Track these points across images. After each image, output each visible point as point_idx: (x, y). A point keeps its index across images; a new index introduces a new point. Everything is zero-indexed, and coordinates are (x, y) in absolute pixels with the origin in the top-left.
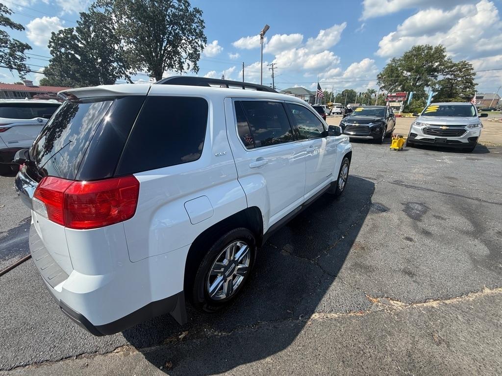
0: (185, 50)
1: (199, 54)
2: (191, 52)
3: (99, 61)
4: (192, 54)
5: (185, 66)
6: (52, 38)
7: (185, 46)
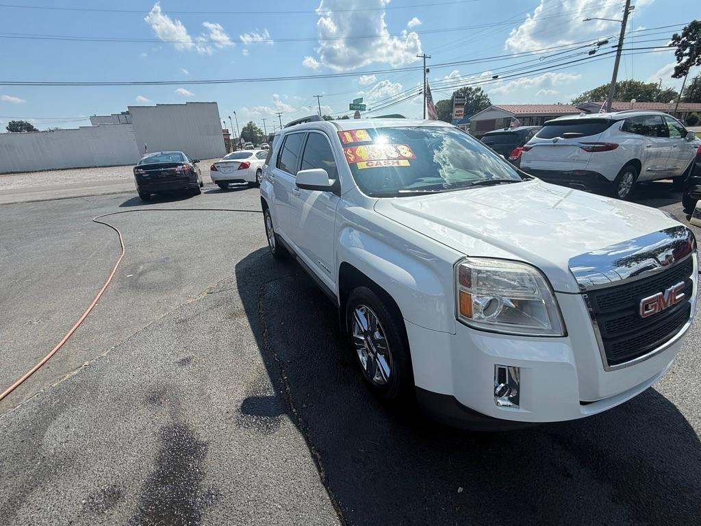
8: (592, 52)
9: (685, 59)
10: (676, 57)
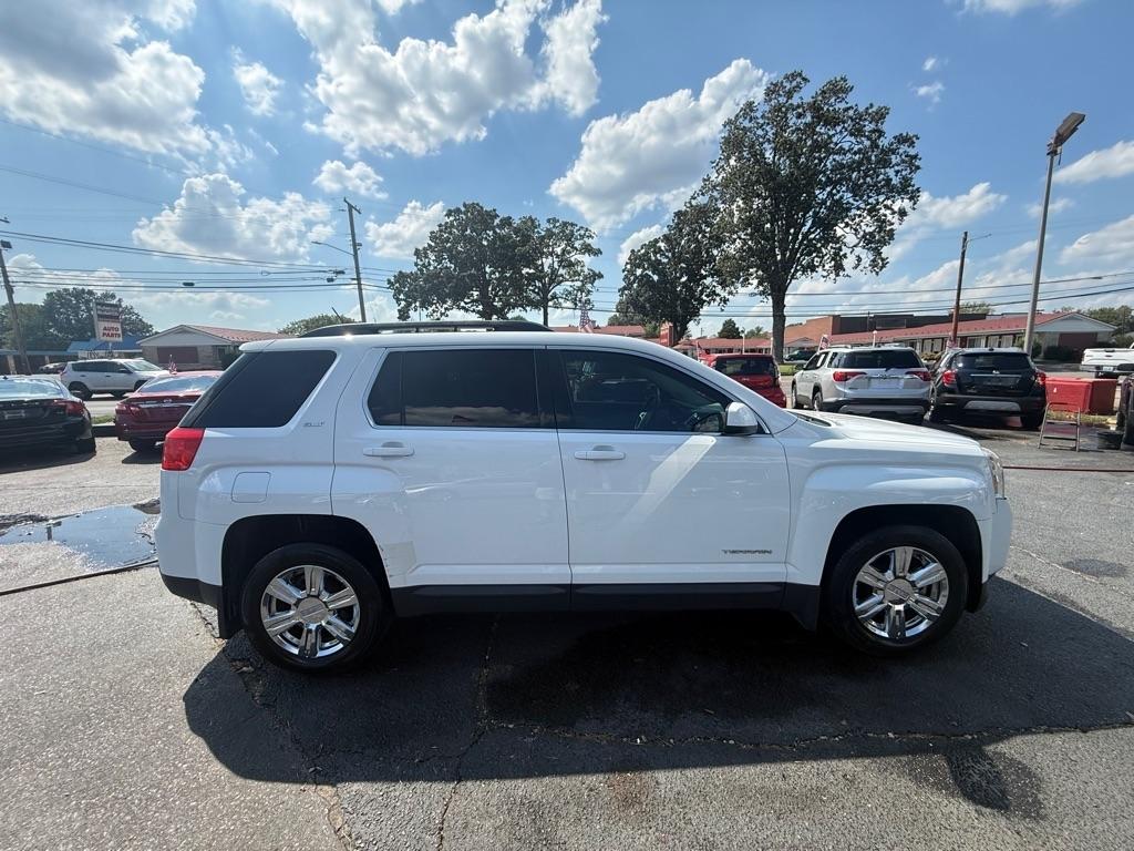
0: (856, 230)
1: (892, 230)
2: (868, 230)
3: (684, 279)
4: (871, 234)
5: (848, 263)
6: (630, 259)
7: (857, 220)
8: (330, 280)
9: (403, 303)
10: (395, 301)
